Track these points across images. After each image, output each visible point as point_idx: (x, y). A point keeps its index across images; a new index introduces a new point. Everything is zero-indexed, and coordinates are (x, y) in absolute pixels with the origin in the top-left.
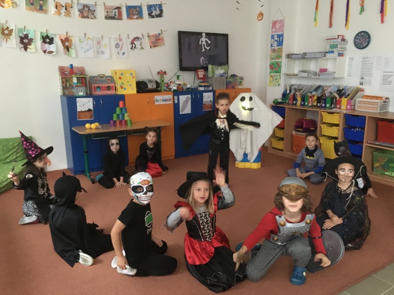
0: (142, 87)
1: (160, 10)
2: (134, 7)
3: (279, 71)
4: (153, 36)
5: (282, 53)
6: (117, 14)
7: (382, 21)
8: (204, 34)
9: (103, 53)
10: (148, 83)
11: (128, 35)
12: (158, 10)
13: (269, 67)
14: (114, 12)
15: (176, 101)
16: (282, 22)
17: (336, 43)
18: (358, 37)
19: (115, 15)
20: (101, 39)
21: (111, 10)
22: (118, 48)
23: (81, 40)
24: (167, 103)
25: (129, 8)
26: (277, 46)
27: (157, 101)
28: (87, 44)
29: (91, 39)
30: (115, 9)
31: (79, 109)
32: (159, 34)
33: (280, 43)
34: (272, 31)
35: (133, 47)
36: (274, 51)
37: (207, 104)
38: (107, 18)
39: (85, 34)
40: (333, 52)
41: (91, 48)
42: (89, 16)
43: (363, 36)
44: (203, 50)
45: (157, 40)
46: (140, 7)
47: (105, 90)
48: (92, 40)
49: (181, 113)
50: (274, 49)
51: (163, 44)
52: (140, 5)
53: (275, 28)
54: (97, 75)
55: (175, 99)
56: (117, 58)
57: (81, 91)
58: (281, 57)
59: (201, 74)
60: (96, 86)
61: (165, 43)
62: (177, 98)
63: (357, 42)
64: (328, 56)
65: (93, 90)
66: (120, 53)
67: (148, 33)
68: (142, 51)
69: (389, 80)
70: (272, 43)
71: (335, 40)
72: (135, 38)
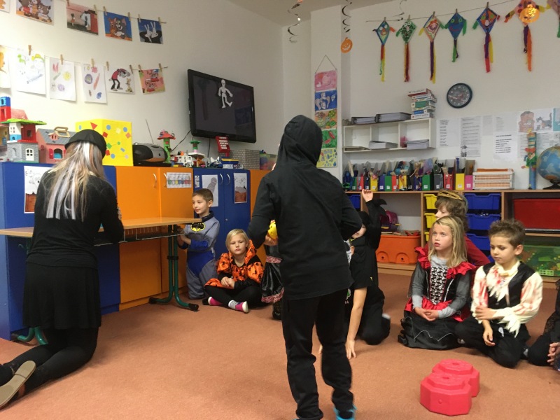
0: (142, 156)
1: (157, 32)
2: (120, 18)
3: (334, 144)
4: (147, 72)
5: (336, 118)
6: (89, 22)
7: (488, 70)
8: (223, 82)
9: (62, 88)
10: (151, 148)
11: (107, 63)
12: (154, 30)
14: (83, 18)
15: (198, 185)
16: (332, 74)
17: (425, 100)
18: (452, 92)
19: (86, 23)
20: (60, 61)
21: (80, 14)
22: (89, 83)
23: (23, 58)
24: (185, 186)
25: (109, 17)
26: (327, 108)
27: (170, 182)
28: (33, 67)
29: (40, 58)
30: (86, 12)
31: (29, 189)
32: (157, 70)
33: (333, 104)
34: (316, 87)
35: (116, 86)
36: (322, 115)
37: (240, 192)
38: (70, 25)
39: (30, 47)
40: (422, 112)
41: (41, 75)
42: (40, 15)
43: (461, 91)
44: (224, 106)
45: (153, 80)
46: (127, 19)
48: (44, 61)
50: (322, 113)
51: (163, 90)
52: (127, 15)
53: (322, 83)
54: (53, 129)
55: (196, 180)
56: (86, 102)
57: (30, 153)
58: (335, 123)
59: (223, 143)
60: (54, 148)
61: (166, 87)
62: (198, 179)
63: (452, 98)
64: (414, 117)
65: (48, 156)
66: (92, 93)
67: (139, 66)
68: (130, 96)
69: (505, 146)
70: (318, 105)
71: (423, 96)
72: (118, 70)
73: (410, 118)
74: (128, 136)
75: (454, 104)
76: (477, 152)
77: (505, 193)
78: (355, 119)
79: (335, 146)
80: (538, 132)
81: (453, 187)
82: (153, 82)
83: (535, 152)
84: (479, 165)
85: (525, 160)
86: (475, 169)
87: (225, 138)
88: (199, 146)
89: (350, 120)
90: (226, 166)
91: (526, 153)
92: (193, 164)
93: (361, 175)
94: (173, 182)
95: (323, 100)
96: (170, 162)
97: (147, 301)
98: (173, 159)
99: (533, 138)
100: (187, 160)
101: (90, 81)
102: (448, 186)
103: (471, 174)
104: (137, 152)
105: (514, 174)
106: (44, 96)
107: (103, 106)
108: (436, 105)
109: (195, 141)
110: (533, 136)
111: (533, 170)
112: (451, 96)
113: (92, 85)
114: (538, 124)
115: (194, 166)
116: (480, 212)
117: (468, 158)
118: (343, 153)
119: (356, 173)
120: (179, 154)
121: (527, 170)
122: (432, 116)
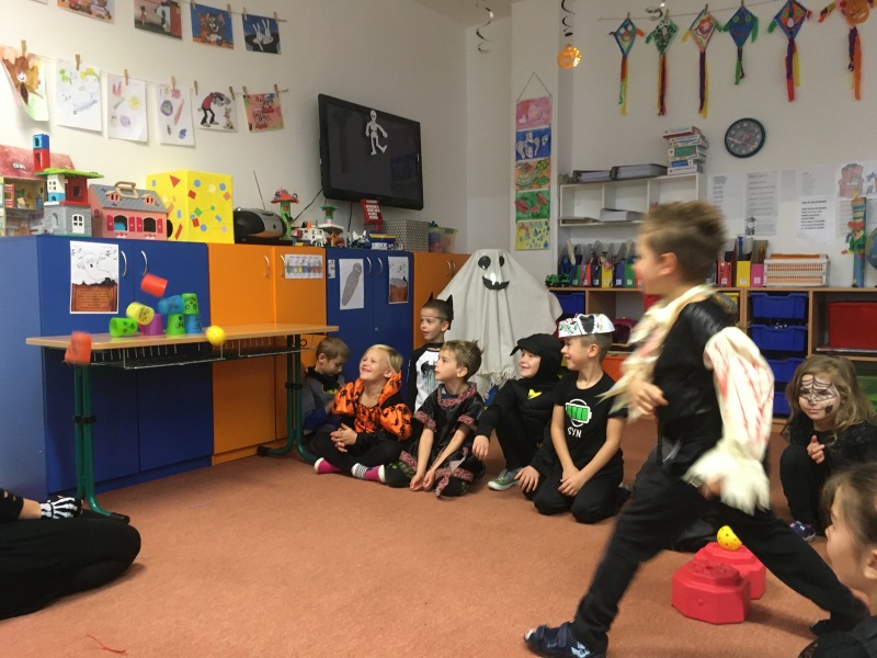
0: (248, 227)
1: (272, 35)
2: (214, 12)
3: (545, 212)
4: (257, 97)
5: (549, 172)
6: (168, 19)
7: (791, 97)
8: (373, 113)
9: (126, 122)
10: (262, 217)
11: (196, 83)
12: (268, 32)
13: (513, 206)
14: (159, 12)
15: (332, 274)
16: (544, 102)
17: (690, 144)
18: (733, 132)
19: (163, 21)
20: (124, 80)
21: (154, 6)
22: (167, 114)
23: (67, 74)
24: (312, 276)
25: (199, 11)
26: (534, 157)
27: (290, 269)
28: (83, 89)
29: (94, 74)
30: (163, 4)
31: (77, 276)
32: (272, 96)
33: (544, 151)
34: (517, 122)
35: (208, 120)
36: (527, 168)
37: (399, 286)
38: (139, 24)
39: (78, 57)
40: (685, 163)
41: (94, 102)
42: (93, 8)
43: (747, 130)
44: (374, 152)
45: (265, 111)
46: (226, 15)
47: (140, 230)
48: (99, 79)
49: (342, 307)
50: (526, 164)
51: (282, 126)
52: (225, 9)
53: (527, 117)
54: (113, 184)
55: (330, 266)
56: (163, 144)
57: (78, 222)
58: (548, 180)
59: (373, 210)
60: (115, 214)
61: (285, 122)
62: (334, 266)
63: (733, 142)
64: (673, 172)
65: (105, 227)
66: (172, 131)
67: (244, 88)
68: (229, 136)
69: (816, 218)
70: (520, 151)
71: (686, 138)
72: (212, 94)
73: (665, 174)
74: (227, 196)
75: (737, 151)
76: (771, 228)
77: (815, 293)
78: (578, 173)
79: (547, 216)
80: (868, 197)
81: (733, 282)
82: (265, 113)
83: (864, 228)
84: (775, 248)
85: (847, 241)
86: (768, 254)
87: (375, 202)
88: (334, 214)
89: (571, 176)
90: (376, 246)
91: (849, 231)
92: (325, 241)
93: (587, 263)
94: (295, 270)
95: (529, 144)
96: (289, 238)
97: (253, 452)
98: (295, 234)
99: (861, 206)
100: (316, 235)
101: (169, 111)
102: (724, 281)
103: (762, 262)
104: (240, 222)
105: (829, 263)
106: (99, 133)
107: (189, 150)
108: (707, 153)
109: (328, 205)
110: (860, 203)
111: (859, 257)
112: (731, 139)
113: (172, 117)
114: (870, 184)
115: (327, 245)
116: (774, 321)
117: (757, 237)
118: (559, 227)
119: (579, 258)
120: (304, 226)
121: (850, 257)
122: (700, 170)
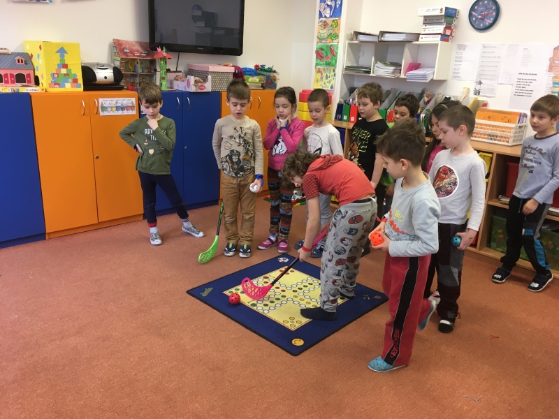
3: (334, 62)
5: (339, 30)
13: (315, 55)
24: (125, 113)
26: (331, 17)
27: (104, 109)
36: (325, 25)
50: (325, 22)
58: (337, 36)
63: (474, 16)
70: (322, 11)
76: (492, 92)
79: (334, 66)
89: (352, 34)
94: (109, 109)
95: (328, 5)
112: (474, 13)
118: (343, 74)
